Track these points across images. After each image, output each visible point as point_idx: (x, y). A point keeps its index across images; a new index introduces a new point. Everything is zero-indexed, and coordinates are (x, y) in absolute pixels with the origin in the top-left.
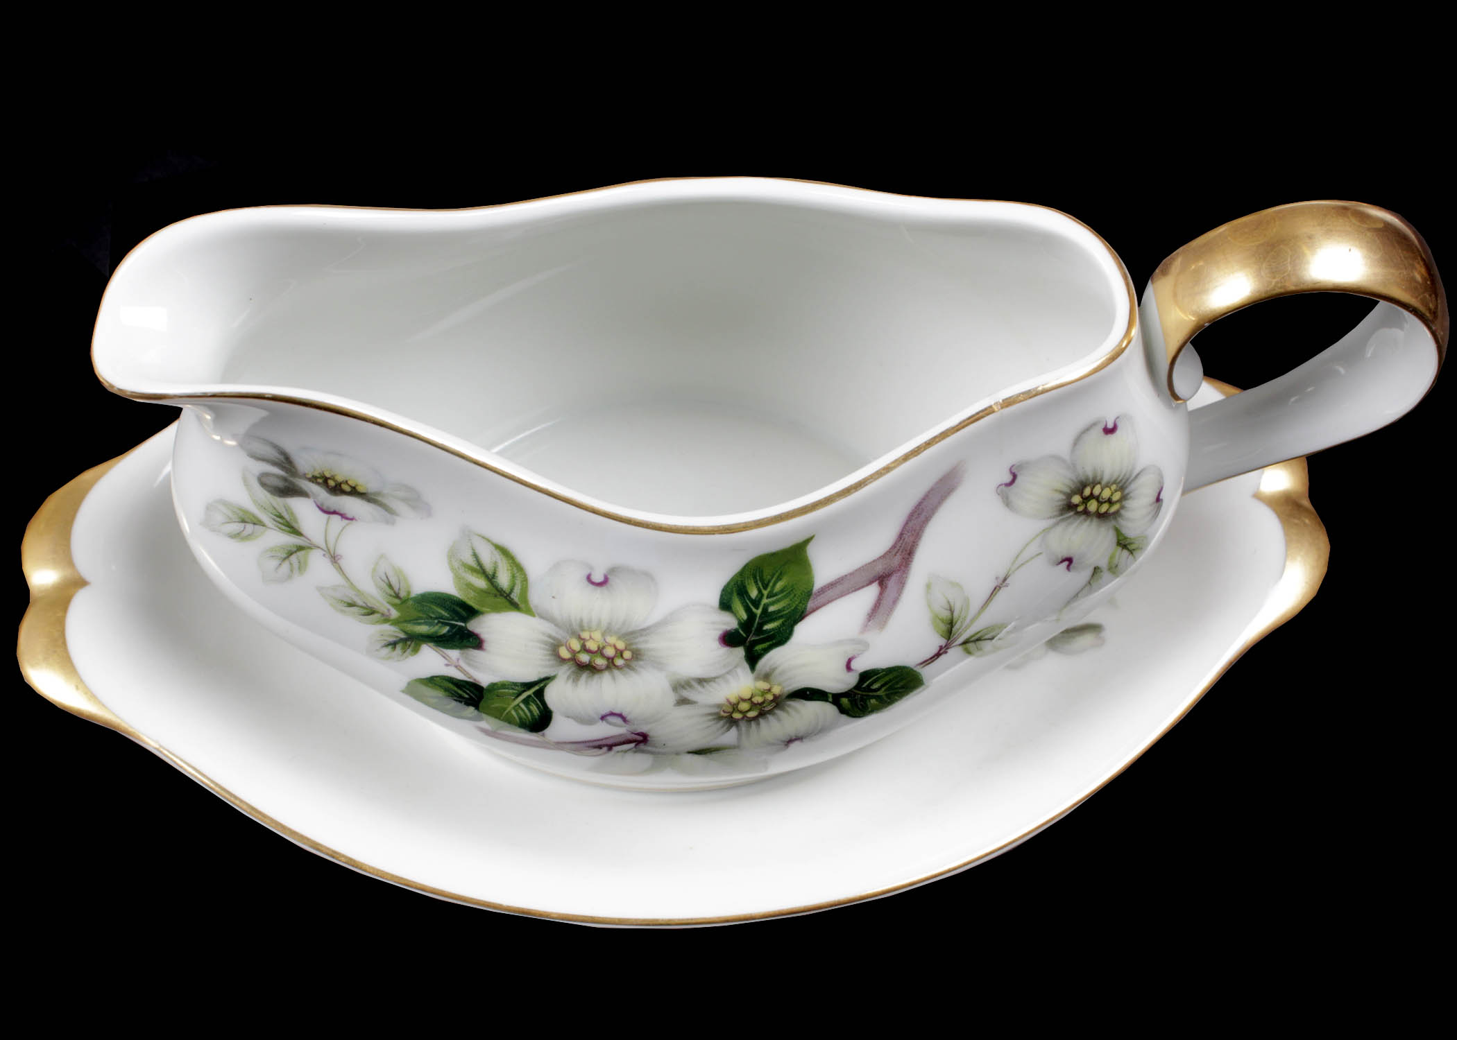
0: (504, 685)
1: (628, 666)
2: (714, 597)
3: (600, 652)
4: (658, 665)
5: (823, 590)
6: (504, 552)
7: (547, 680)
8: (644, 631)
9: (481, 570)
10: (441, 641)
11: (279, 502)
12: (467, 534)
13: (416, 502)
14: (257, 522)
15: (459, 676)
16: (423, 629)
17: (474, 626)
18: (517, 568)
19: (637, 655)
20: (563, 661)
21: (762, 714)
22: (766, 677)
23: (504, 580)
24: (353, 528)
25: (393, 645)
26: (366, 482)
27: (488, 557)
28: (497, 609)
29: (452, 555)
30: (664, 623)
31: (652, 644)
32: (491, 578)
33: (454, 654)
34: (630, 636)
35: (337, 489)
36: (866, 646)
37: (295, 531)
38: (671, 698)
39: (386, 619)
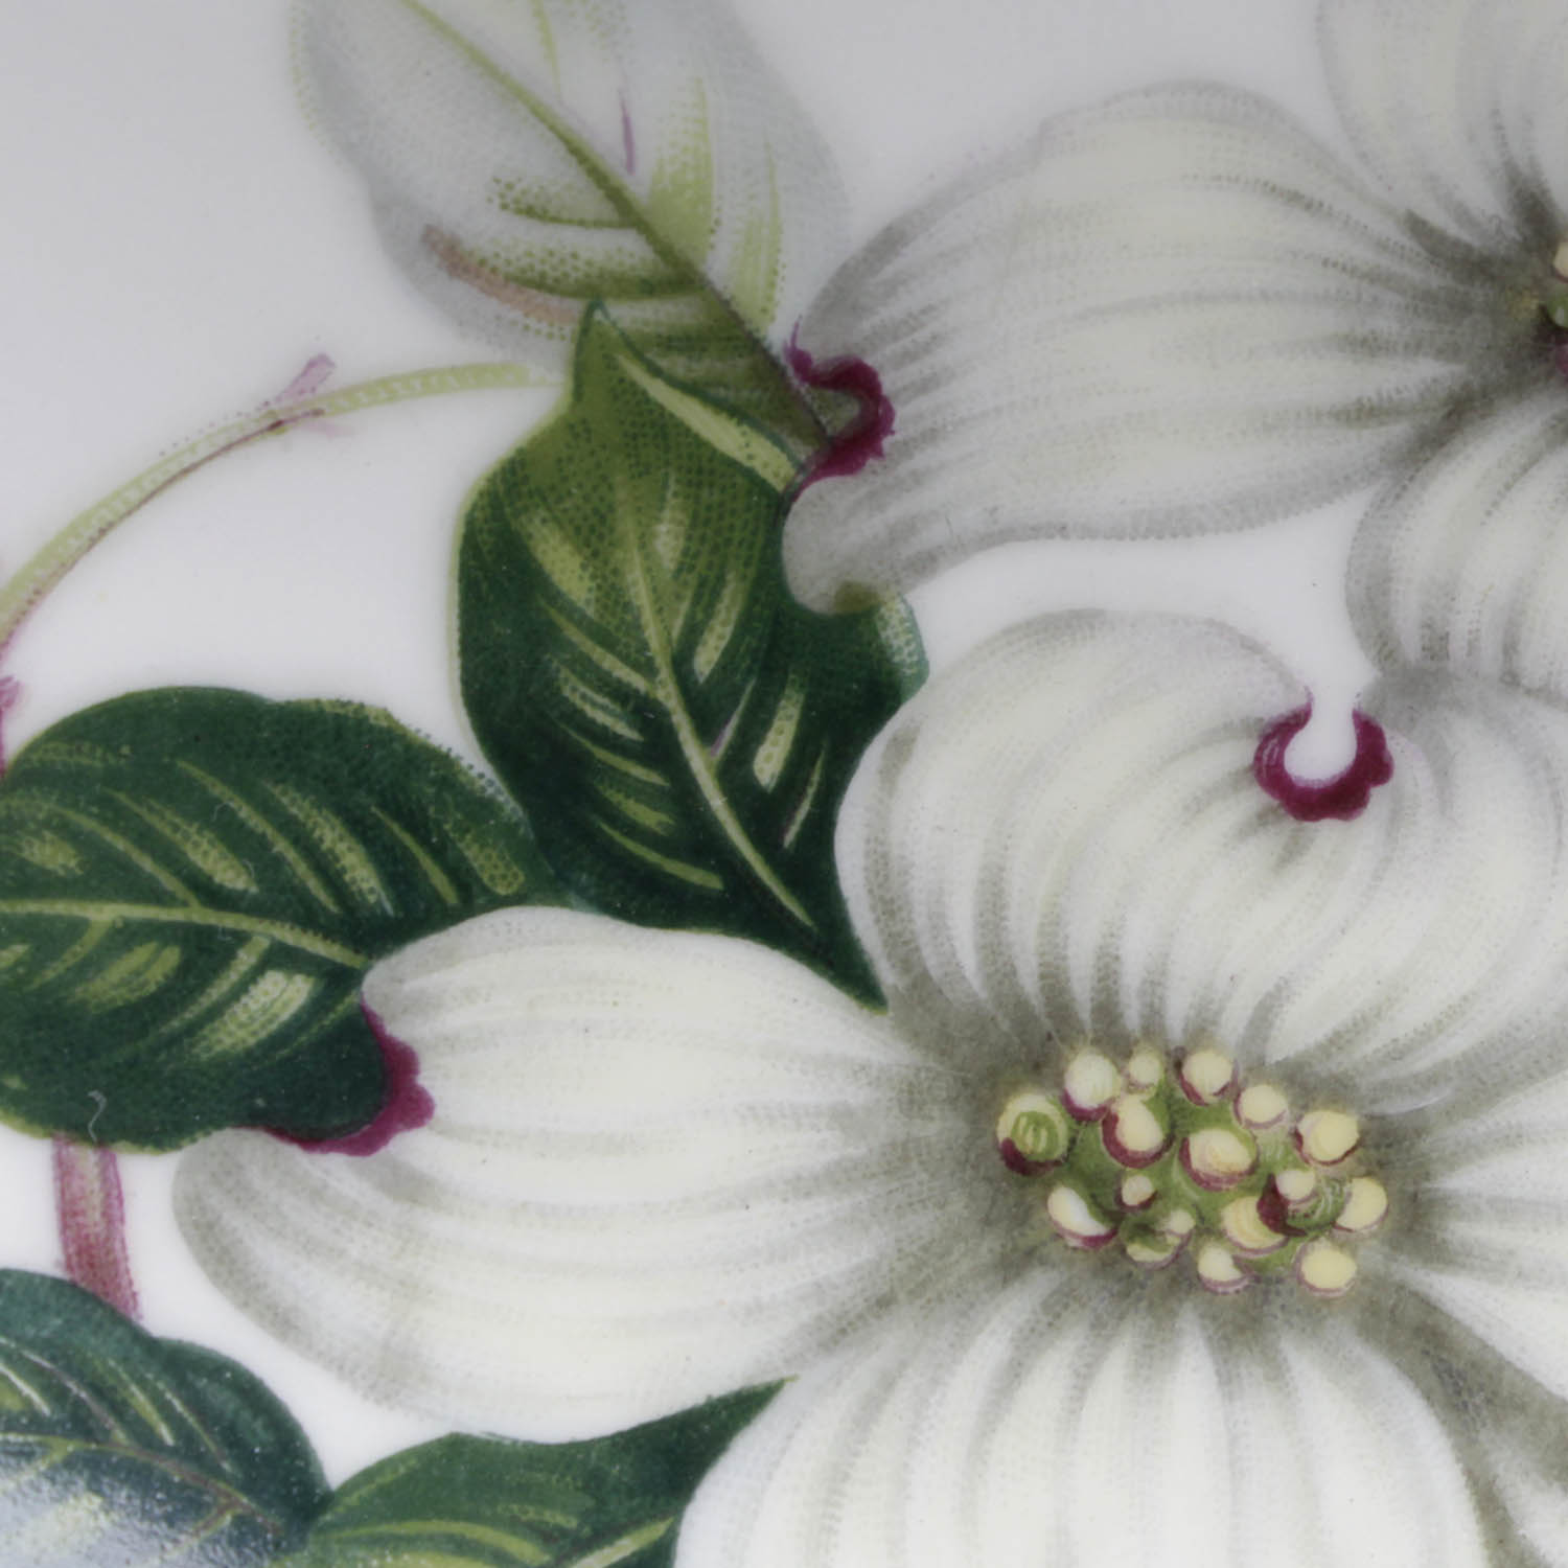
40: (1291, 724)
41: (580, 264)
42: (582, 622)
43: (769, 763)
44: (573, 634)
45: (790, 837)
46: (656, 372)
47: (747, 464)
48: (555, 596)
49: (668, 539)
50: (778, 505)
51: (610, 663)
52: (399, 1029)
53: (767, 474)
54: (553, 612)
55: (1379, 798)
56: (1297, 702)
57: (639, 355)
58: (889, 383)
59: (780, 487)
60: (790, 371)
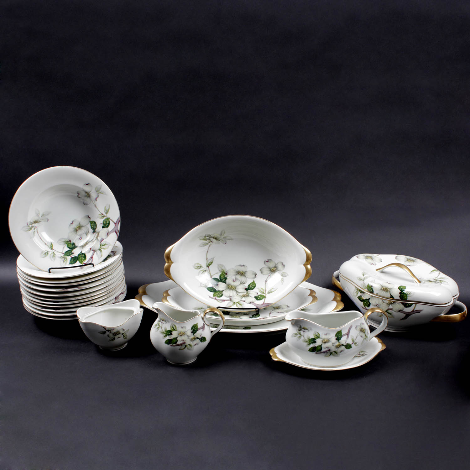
0: (318, 346)
1: (329, 342)
2: (335, 336)
3: (326, 341)
4: (331, 342)
5: (343, 335)
6: (318, 333)
7: (322, 345)
8: (330, 339)
9: (316, 335)
10: (312, 343)
11: (299, 331)
12: (315, 332)
13: (311, 329)
14: (297, 334)
15: (314, 346)
16: (311, 342)
17: (316, 341)
18: (319, 334)
19: (329, 341)
20: (323, 342)
21: (339, 347)
22: (339, 343)
23: (318, 336)
24: (306, 333)
25: (308, 345)
26: (307, 328)
27: (317, 334)
28: (317, 338)
29: (314, 334)
30: (331, 338)
31: (330, 340)
32: (317, 336)
33: (314, 344)
34: (328, 339)
35: (305, 329)
36: (347, 341)
37: (300, 334)
38: (332, 345)
39: (308, 342)
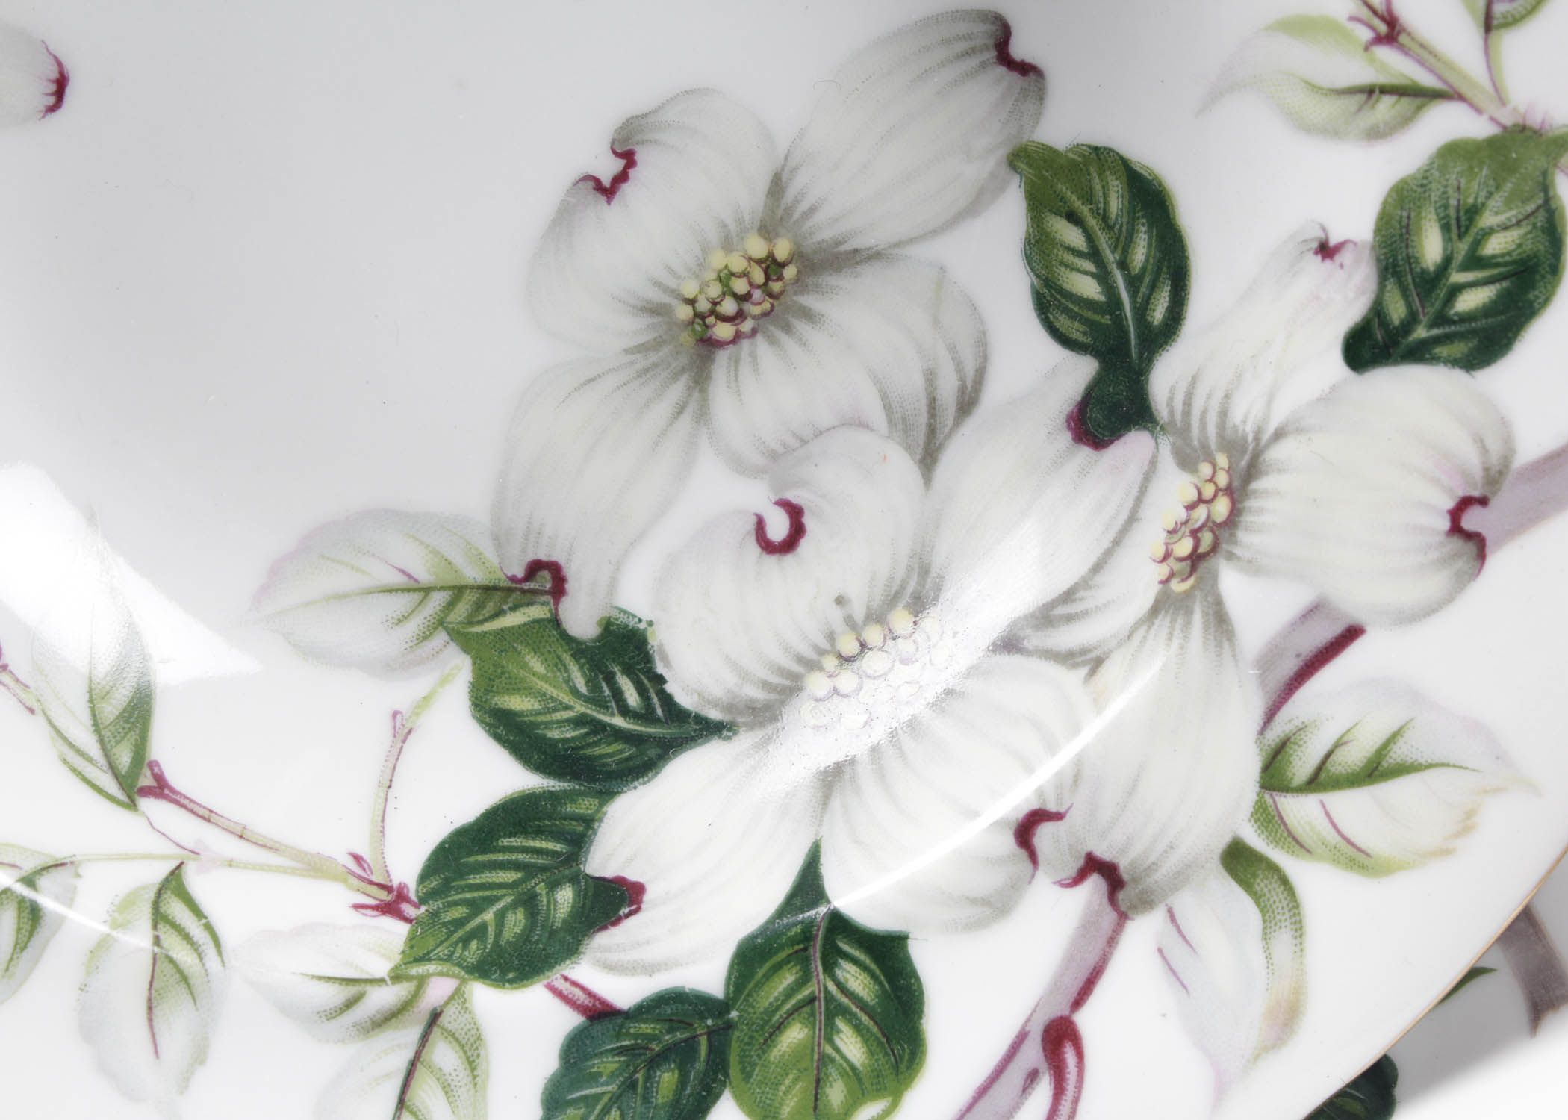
40: (760, 525)
41: (428, 619)
42: (538, 713)
43: (632, 698)
44: (540, 718)
45: (659, 712)
46: (481, 622)
47: (530, 619)
48: (521, 714)
49: (536, 664)
50: (555, 622)
51: (558, 716)
52: (609, 873)
53: (542, 616)
54: (526, 719)
55: (808, 521)
56: (754, 519)
57: (471, 623)
58: (543, 556)
59: (548, 615)
60: (514, 585)
